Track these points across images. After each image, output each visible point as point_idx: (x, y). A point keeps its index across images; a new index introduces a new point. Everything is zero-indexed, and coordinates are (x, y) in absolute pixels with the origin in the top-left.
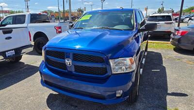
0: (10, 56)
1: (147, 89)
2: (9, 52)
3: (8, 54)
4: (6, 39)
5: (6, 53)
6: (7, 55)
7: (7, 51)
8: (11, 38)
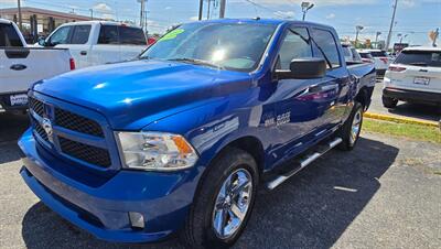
0: (20, 105)
1: (278, 229)
2: (17, 97)
3: (14, 100)
4: (13, 68)
5: (12, 97)
6: (13, 103)
7: (14, 94)
8: (24, 67)
